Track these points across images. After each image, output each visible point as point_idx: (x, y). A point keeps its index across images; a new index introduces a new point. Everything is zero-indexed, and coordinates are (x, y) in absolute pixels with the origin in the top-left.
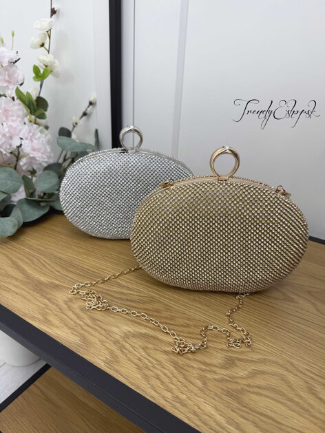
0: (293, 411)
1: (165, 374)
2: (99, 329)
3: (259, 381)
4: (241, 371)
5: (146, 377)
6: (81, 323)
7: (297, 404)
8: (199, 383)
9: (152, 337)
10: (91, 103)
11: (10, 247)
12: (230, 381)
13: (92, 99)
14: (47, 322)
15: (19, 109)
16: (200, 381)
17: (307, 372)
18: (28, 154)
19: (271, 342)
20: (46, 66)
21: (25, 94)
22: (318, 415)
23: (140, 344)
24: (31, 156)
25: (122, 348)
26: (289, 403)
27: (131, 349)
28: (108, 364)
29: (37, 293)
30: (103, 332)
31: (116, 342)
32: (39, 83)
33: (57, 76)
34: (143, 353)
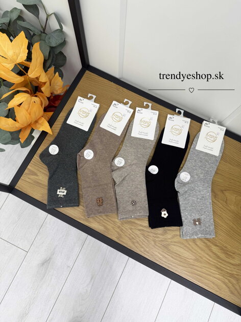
0: (186, 250)
1: (140, 241)
4: (169, 236)
7: (188, 247)
12: (164, 241)
16: (154, 242)
22: (194, 251)
26: (185, 248)
27: (126, 230)
28: (118, 239)
30: (112, 222)
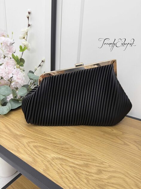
1: (70, 176)
2: (41, 155)
3: (113, 181)
4: (105, 176)
5: (61, 177)
6: (33, 152)
8: (85, 181)
9: (65, 159)
10: (43, 61)
11: (4, 119)
12: (100, 180)
13: (43, 60)
14: (18, 151)
15: (12, 62)
16: (86, 180)
17: (135, 177)
18: (15, 81)
19: (118, 163)
20: (25, 46)
21: (16, 56)
23: (59, 162)
24: (17, 81)
25: (51, 164)
27: (55, 164)
28: (44, 171)
29: (15, 139)
30: (43, 157)
31: (48, 161)
32: (22, 52)
33: (29, 50)
34: (60, 167)
